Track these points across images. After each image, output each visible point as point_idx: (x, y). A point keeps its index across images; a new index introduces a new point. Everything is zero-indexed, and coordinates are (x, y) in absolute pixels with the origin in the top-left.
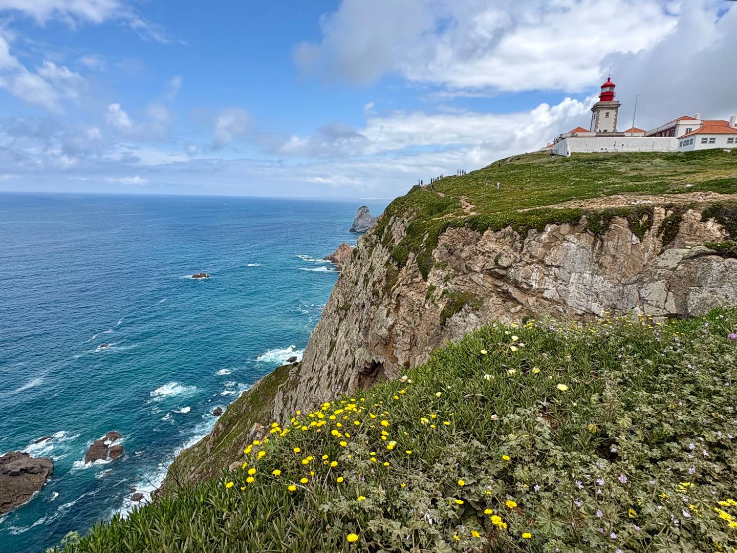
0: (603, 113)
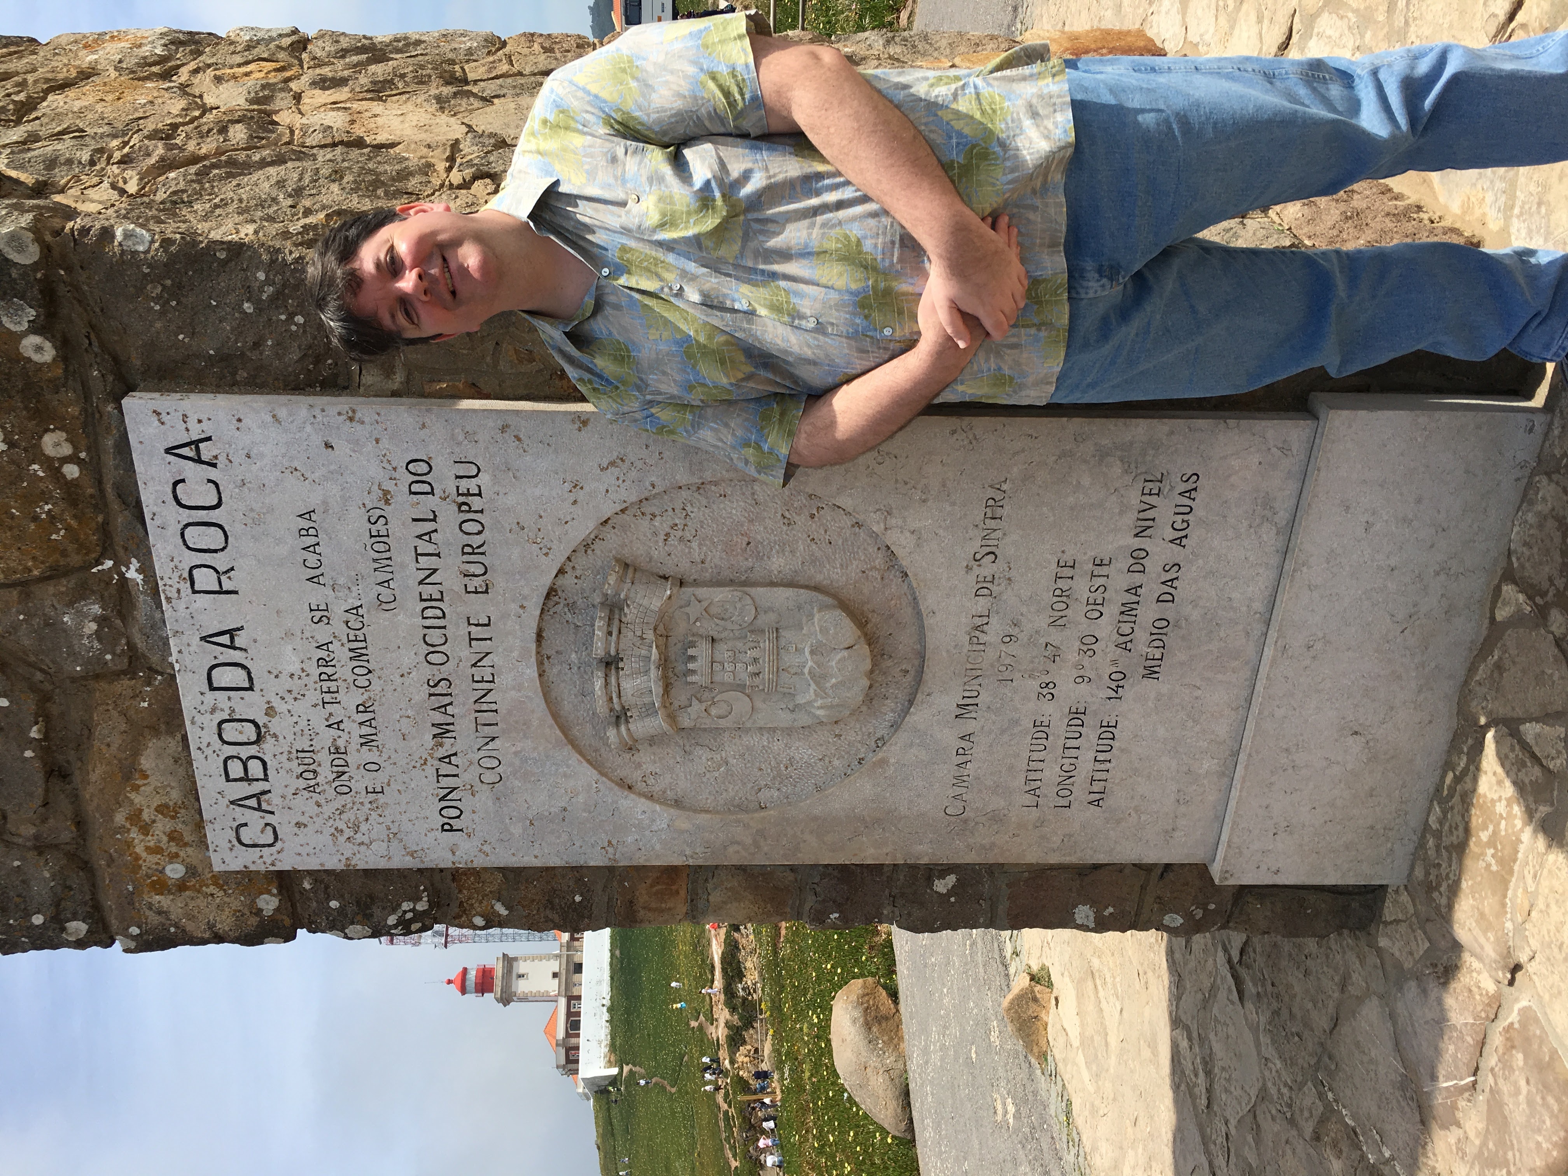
0: (518, 986)
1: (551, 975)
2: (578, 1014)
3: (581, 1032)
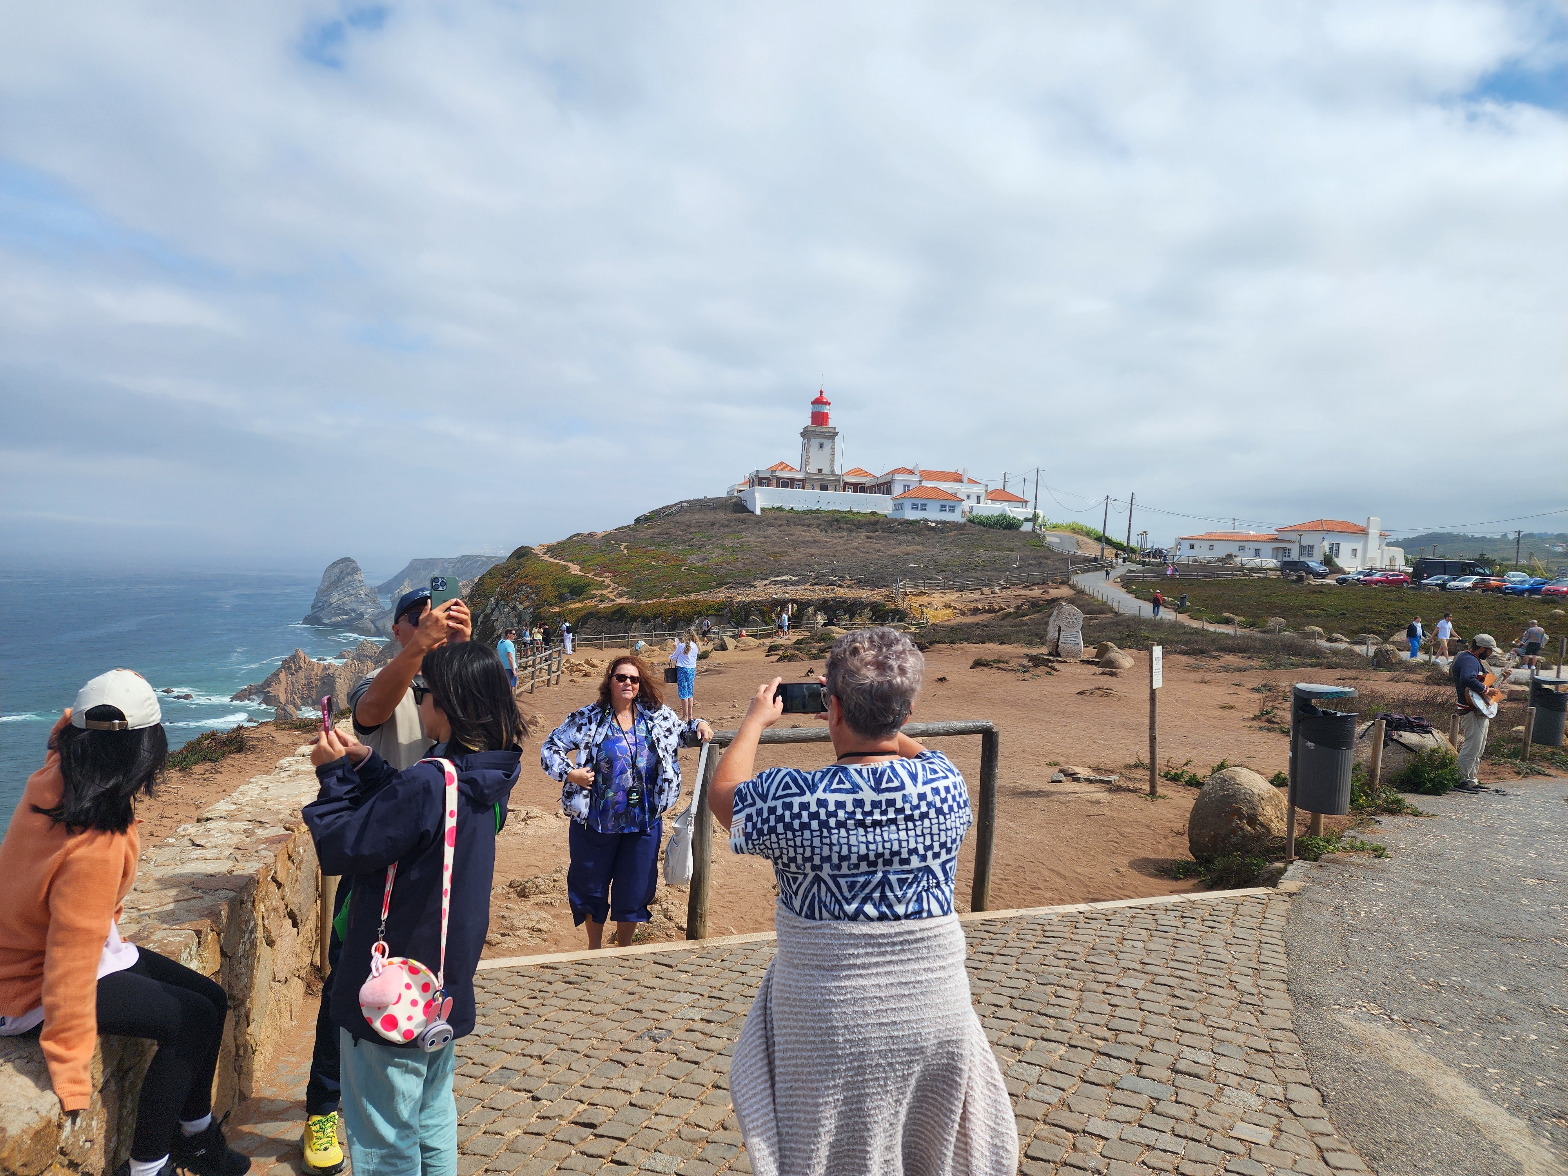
0: (815, 442)
1: (820, 468)
2: (792, 487)
3: (780, 488)
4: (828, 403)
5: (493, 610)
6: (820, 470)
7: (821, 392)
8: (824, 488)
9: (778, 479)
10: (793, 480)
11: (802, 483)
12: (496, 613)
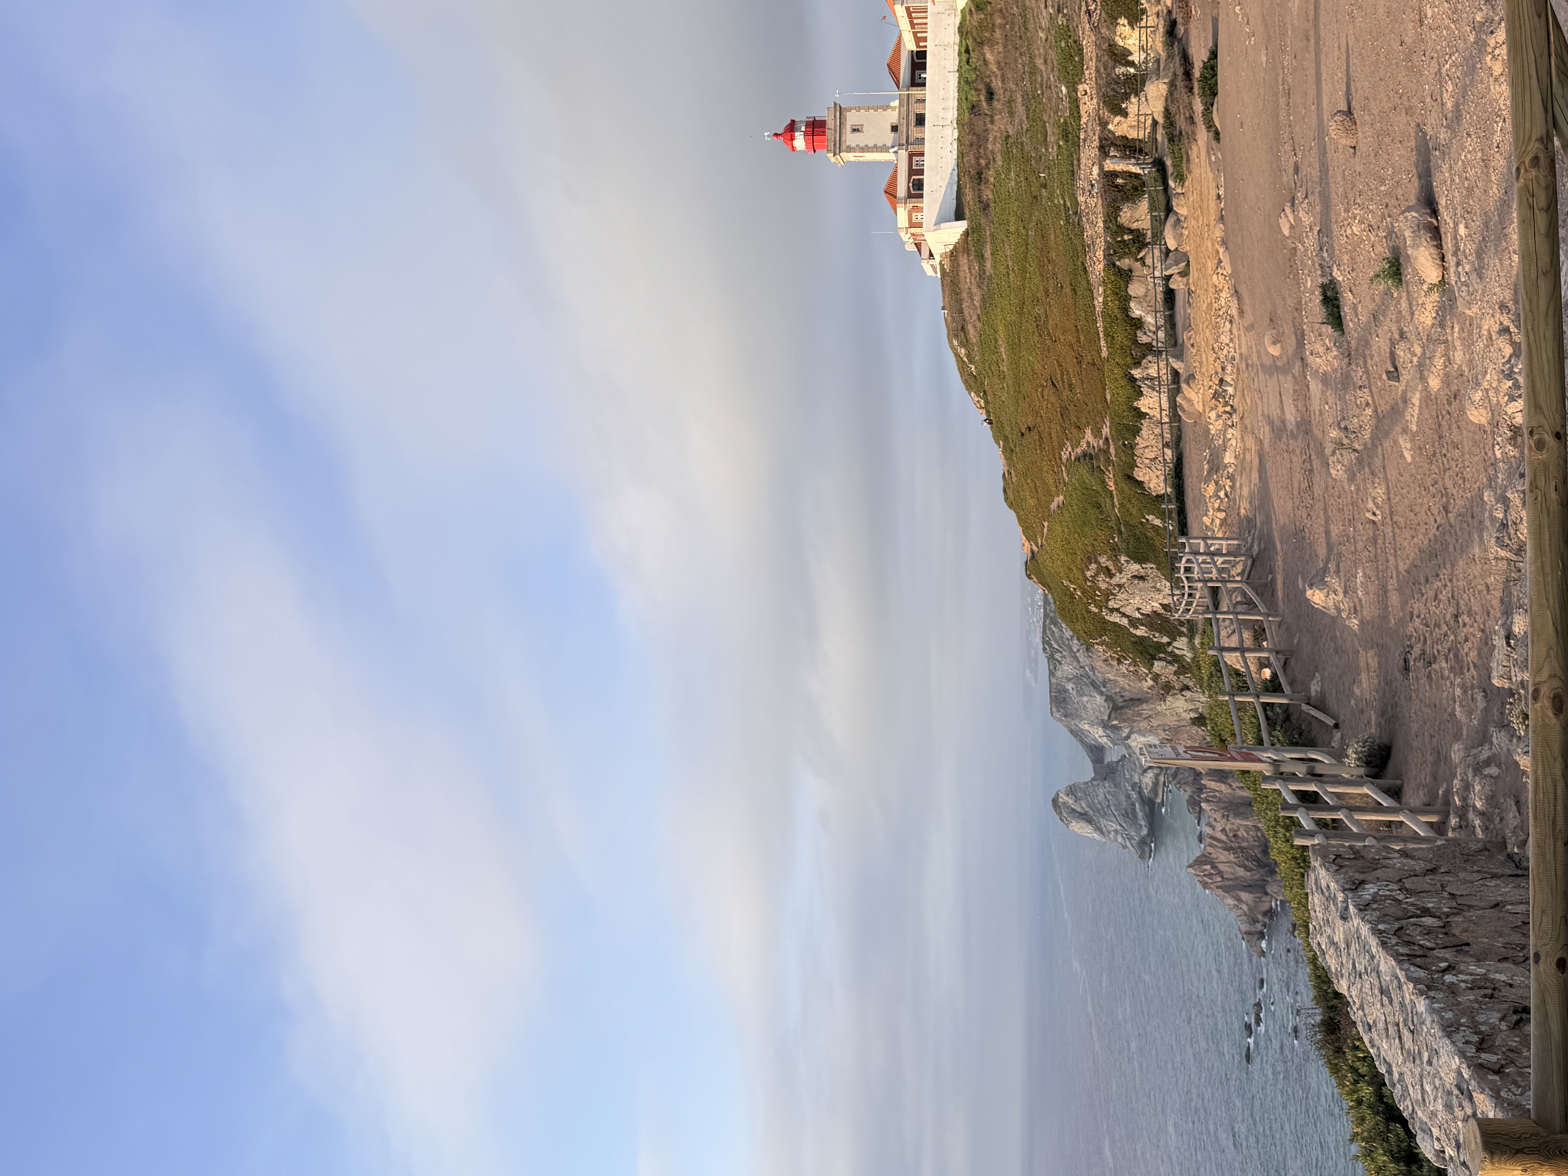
1: (889, 128)
2: (921, 172)
3: (924, 192)
4: (793, 122)
5: (1124, 615)
6: (895, 129)
7: (776, 135)
8: (920, 120)
9: (910, 196)
10: (912, 172)
11: (916, 155)
12: (1128, 610)
